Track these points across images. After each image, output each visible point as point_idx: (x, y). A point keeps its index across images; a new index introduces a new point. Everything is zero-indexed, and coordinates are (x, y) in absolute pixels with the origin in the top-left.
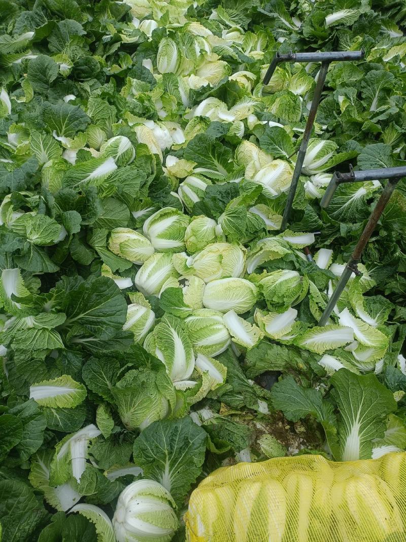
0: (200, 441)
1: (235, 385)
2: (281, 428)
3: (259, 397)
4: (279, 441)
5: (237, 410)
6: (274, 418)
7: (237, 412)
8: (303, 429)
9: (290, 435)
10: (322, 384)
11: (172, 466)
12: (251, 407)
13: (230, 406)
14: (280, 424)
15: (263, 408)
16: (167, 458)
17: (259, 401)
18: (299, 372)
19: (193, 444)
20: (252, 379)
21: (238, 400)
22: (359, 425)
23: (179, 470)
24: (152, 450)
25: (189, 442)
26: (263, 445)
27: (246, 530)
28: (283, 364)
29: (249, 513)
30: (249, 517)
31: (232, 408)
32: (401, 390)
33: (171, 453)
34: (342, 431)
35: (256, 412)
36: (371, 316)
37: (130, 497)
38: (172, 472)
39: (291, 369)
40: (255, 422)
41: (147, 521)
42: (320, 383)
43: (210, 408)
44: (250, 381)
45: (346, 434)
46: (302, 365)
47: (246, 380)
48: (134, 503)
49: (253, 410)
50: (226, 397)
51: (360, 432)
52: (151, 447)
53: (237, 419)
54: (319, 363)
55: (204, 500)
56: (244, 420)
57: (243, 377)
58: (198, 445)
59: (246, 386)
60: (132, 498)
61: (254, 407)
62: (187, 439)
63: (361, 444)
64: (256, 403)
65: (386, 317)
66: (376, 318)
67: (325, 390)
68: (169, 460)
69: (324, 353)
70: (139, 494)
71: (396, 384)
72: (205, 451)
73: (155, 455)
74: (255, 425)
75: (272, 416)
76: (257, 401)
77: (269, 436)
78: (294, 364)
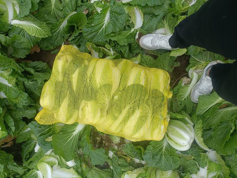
0: (147, 155)
1: (120, 169)
2: (107, 142)
3: (111, 160)
4: (110, 138)
5: (123, 158)
6: (108, 148)
7: (124, 156)
8: (98, 138)
9: (104, 138)
10: (79, 153)
11: (162, 149)
12: (116, 156)
13: (126, 160)
14: (106, 144)
15: (111, 154)
16: (163, 153)
17: (111, 157)
18: (87, 163)
19: (151, 155)
20: (110, 168)
21: (121, 161)
22: (73, 133)
23: (159, 145)
24: (170, 160)
25: (152, 157)
26: (119, 140)
27: (146, 123)
28: (92, 170)
29: (142, 128)
30: (143, 127)
31: (125, 159)
32: (46, 141)
33: (162, 155)
34: (82, 132)
35: (115, 154)
36: (37, 175)
37: (186, 147)
38: (162, 146)
39: (90, 166)
40: (117, 149)
41: (181, 135)
42: (79, 154)
43: (135, 162)
44: (112, 168)
45: (81, 131)
46: (84, 166)
47: (114, 170)
48: (185, 144)
49: (116, 155)
50: (125, 165)
51: (75, 130)
52: (170, 162)
53: (125, 154)
54: (76, 164)
55: (158, 137)
56: (122, 152)
57: (115, 172)
58: (148, 154)
59: (114, 167)
60: (185, 146)
61: (115, 156)
62: (153, 158)
63: (77, 126)
64: (113, 157)
65: (30, 172)
66: (35, 172)
67: (79, 150)
68: (163, 152)
69: (70, 168)
70: (182, 146)
71: (47, 144)
72: (146, 150)
73: (169, 157)
74: (118, 148)
75: (109, 150)
76: (113, 158)
77: (114, 142)
78: (88, 169)
